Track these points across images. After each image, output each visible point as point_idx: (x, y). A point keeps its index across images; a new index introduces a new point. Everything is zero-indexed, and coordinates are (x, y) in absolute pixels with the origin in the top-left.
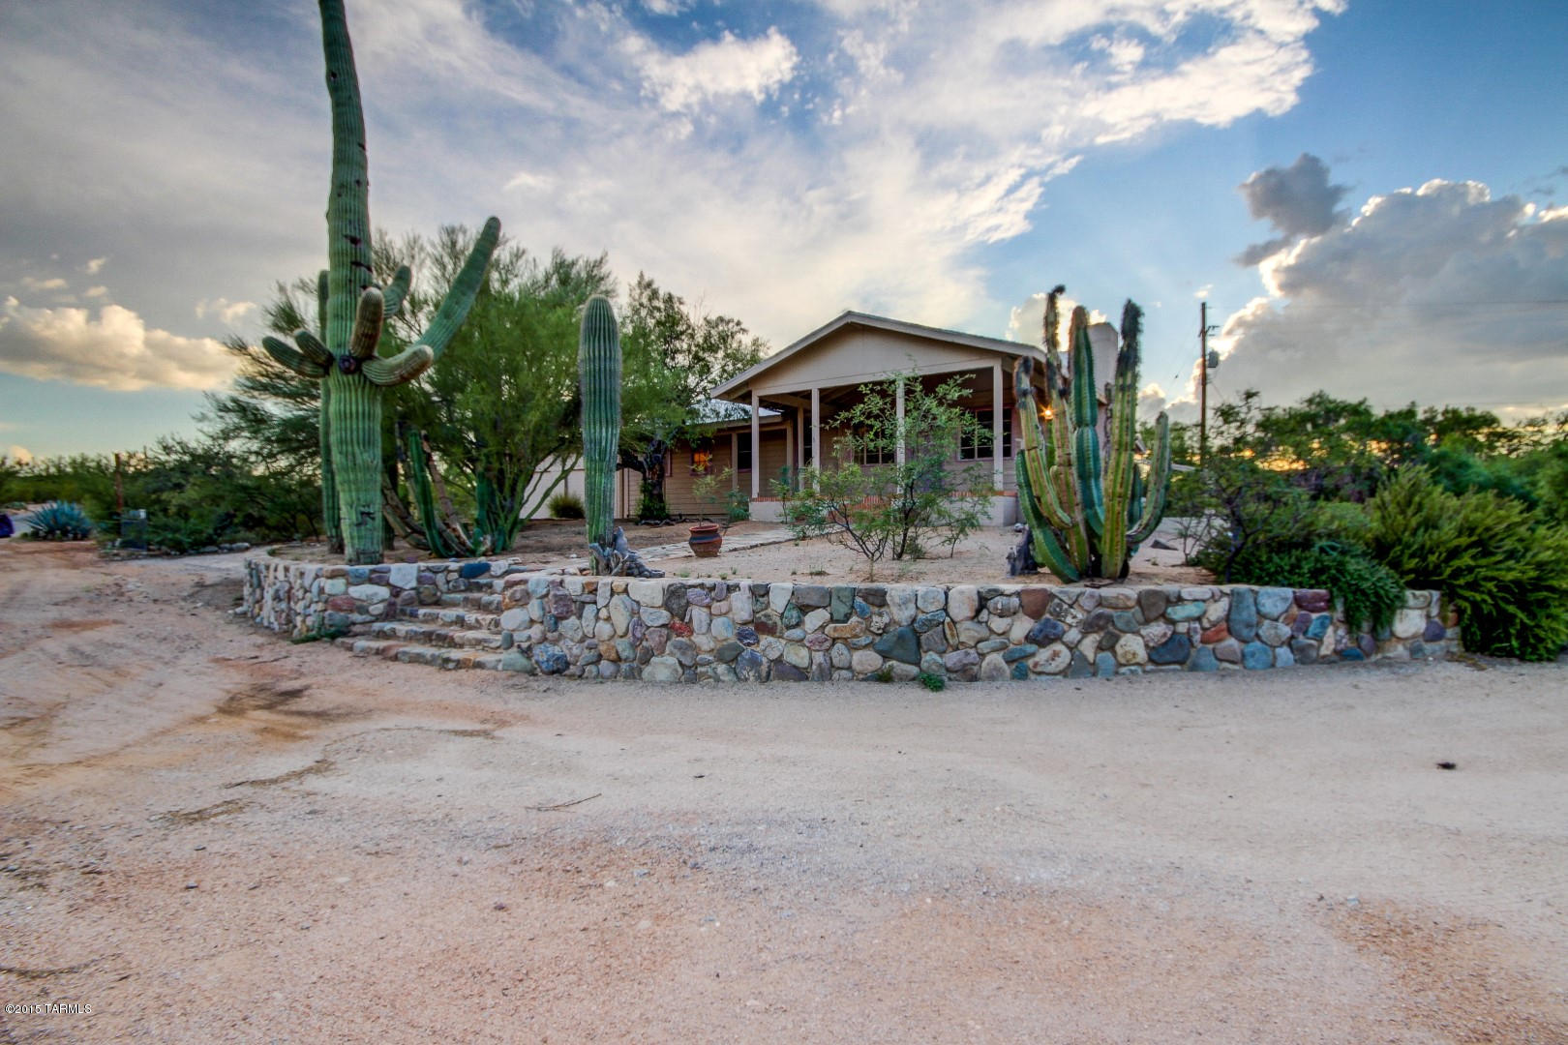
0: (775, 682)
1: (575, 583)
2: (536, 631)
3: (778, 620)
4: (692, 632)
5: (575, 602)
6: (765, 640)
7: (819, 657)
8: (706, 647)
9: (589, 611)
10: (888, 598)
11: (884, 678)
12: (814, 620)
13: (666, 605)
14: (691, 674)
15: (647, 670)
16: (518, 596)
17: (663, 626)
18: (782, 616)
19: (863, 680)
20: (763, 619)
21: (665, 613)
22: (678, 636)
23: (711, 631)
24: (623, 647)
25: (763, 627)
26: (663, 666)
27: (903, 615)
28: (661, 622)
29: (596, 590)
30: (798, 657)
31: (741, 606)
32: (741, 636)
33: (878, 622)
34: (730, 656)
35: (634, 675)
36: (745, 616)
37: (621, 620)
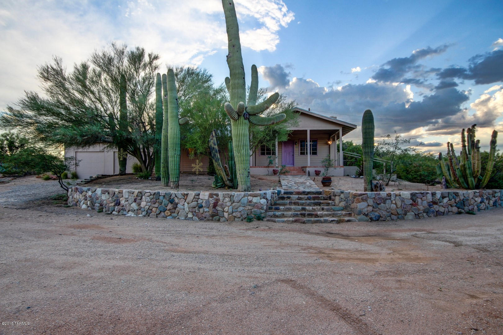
0: (439, 216)
1: (385, 194)
2: (370, 208)
3: (438, 200)
4: (418, 205)
5: (383, 199)
6: (435, 206)
7: (446, 209)
8: (422, 209)
9: (388, 202)
10: (459, 194)
11: (460, 213)
12: (445, 200)
13: (412, 199)
14: (417, 216)
15: (406, 217)
16: (364, 198)
17: (410, 204)
18: (439, 200)
19: (455, 214)
20: (435, 201)
21: (411, 201)
22: (414, 206)
23: (422, 205)
24: (399, 211)
25: (435, 203)
26: (410, 215)
27: (462, 198)
28: (410, 203)
29: (391, 195)
30: (442, 210)
31: (430, 197)
32: (430, 206)
33: (458, 200)
34: (427, 212)
35: (403, 218)
36: (431, 200)
37: (399, 203)
